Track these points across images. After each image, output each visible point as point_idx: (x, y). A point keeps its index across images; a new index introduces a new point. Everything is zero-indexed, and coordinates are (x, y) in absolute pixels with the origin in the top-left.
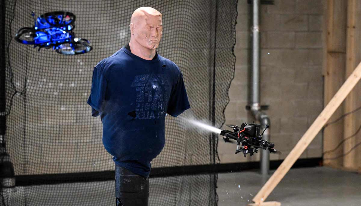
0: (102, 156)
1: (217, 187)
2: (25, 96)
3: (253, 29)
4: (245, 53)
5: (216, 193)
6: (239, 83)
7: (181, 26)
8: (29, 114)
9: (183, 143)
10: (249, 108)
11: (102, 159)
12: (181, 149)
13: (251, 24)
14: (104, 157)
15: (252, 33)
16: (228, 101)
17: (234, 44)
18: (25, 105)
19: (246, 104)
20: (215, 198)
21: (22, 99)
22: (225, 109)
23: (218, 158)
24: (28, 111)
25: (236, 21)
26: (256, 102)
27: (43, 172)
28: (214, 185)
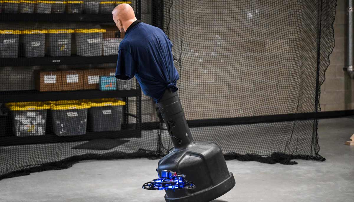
0: (235, 107)
1: (318, 129)
2: (180, 63)
3: (349, 9)
4: (342, 28)
5: (317, 133)
6: (338, 51)
7: (296, 8)
8: (183, 76)
9: (297, 94)
10: (346, 69)
11: (235, 109)
12: (296, 99)
13: (347, 6)
14: (236, 107)
15: (348, 13)
16: (329, 63)
17: (334, 21)
18: (180, 70)
19: (343, 67)
20: (316, 137)
21: (178, 65)
22: (326, 69)
23: (320, 106)
24: (182, 75)
25: (336, 3)
26: (351, 65)
27: (195, 118)
28: (315, 128)
